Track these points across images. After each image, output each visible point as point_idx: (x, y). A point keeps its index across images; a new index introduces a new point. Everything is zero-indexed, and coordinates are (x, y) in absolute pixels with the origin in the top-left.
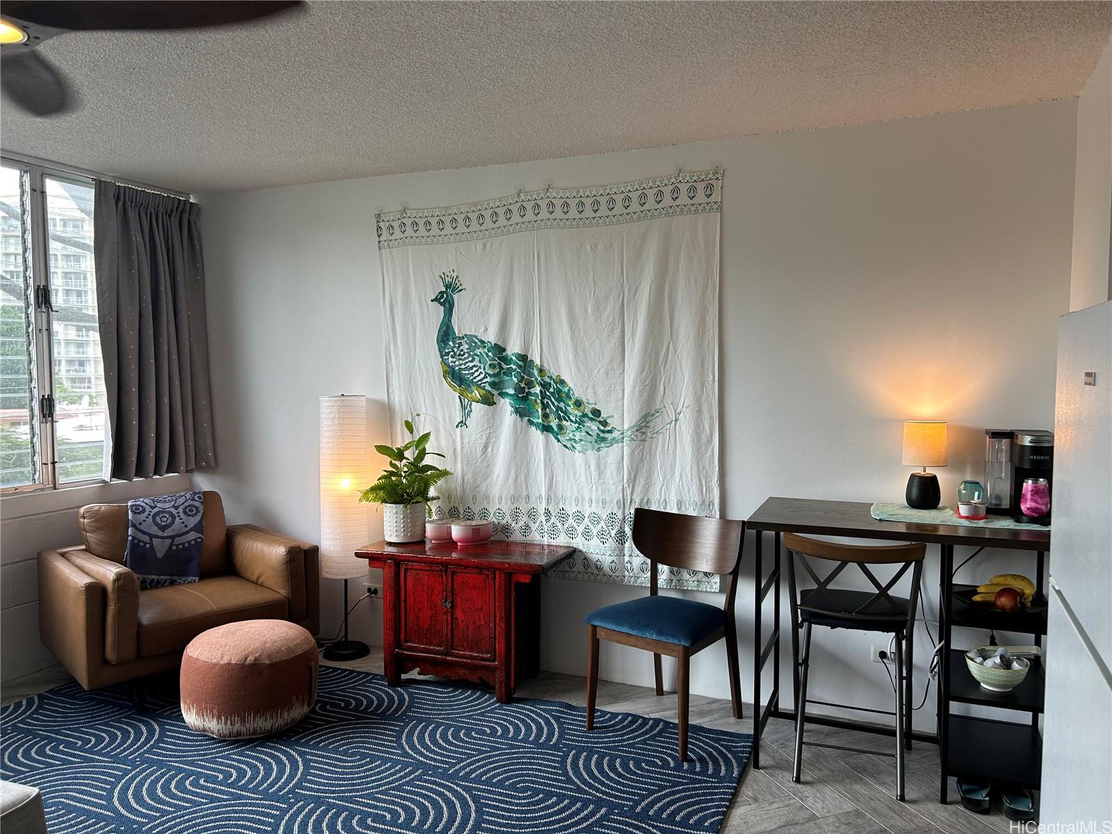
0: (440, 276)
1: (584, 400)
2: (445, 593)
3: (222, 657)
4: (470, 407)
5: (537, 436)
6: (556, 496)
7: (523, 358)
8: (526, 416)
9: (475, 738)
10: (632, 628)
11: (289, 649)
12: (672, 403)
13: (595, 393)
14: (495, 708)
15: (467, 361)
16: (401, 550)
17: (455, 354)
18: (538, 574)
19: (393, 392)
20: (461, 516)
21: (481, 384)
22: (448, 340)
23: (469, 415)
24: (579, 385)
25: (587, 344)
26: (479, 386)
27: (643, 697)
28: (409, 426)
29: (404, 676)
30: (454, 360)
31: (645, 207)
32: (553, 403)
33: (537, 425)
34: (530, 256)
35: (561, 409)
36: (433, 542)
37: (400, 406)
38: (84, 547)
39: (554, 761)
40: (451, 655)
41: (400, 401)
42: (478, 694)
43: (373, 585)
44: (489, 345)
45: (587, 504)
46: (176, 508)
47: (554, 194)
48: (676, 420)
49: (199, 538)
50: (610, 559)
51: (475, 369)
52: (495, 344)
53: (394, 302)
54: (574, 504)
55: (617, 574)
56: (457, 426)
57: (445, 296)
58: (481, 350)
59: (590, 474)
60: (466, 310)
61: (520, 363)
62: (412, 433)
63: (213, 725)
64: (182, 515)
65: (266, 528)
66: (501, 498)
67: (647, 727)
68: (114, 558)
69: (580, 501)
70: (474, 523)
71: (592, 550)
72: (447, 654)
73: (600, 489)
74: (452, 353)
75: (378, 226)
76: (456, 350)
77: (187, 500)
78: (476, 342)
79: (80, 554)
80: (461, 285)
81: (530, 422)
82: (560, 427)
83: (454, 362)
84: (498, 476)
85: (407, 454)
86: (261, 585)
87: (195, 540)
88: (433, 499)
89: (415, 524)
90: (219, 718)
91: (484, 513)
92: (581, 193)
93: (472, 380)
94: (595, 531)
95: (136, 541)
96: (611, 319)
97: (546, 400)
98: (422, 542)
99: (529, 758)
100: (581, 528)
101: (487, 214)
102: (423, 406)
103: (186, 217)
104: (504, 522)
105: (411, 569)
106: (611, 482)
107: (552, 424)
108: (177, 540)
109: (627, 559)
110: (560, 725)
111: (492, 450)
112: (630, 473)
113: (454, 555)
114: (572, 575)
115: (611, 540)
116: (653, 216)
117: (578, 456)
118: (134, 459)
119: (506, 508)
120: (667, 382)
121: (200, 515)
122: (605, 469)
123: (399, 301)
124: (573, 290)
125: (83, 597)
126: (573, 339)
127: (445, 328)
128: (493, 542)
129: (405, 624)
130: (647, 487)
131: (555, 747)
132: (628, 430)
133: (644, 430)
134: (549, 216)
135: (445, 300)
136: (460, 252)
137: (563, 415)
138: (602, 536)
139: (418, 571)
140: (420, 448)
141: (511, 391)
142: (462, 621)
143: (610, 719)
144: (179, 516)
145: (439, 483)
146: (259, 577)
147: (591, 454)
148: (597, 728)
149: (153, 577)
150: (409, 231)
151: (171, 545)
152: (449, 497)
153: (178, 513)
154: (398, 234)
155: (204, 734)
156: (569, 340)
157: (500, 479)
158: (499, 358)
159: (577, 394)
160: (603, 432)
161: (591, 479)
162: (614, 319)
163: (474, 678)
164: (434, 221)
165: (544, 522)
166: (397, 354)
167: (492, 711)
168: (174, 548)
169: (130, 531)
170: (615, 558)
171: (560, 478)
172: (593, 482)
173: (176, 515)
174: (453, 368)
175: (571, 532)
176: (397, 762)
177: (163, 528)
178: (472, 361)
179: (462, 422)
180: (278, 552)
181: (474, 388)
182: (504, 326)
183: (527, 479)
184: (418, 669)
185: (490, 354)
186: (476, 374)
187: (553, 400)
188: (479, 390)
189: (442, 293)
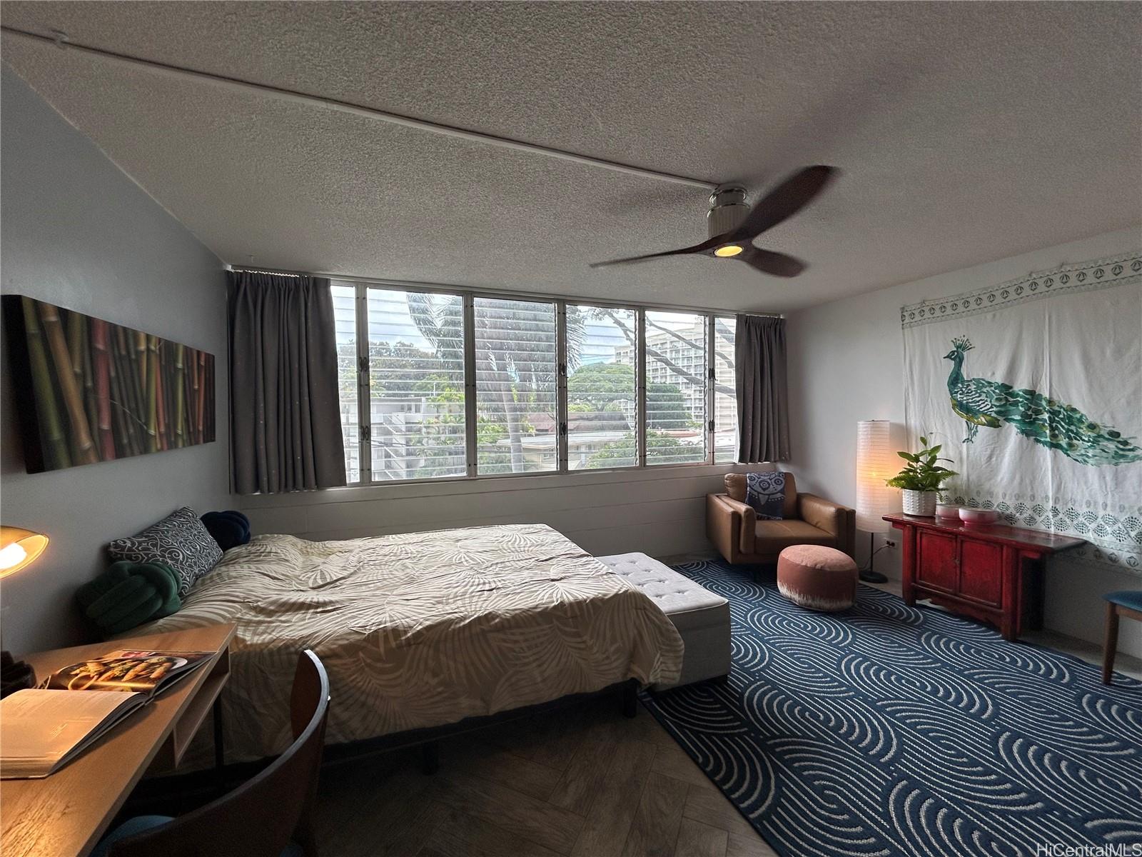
0: (952, 341)
1: (1100, 424)
2: (954, 553)
3: (802, 561)
4: (976, 429)
5: (1045, 451)
6: (1063, 498)
7: (1032, 395)
8: (1033, 436)
9: (984, 657)
11: (841, 566)
13: (1113, 418)
14: (1002, 642)
15: (974, 396)
16: (917, 520)
17: (963, 392)
18: (1047, 553)
19: (910, 419)
20: (967, 504)
21: (987, 413)
22: (958, 383)
23: (975, 434)
24: (1093, 412)
25: (1104, 379)
28: (924, 441)
29: (918, 602)
30: (963, 396)
32: (1063, 427)
33: (1045, 443)
34: (1040, 319)
35: (1072, 431)
36: (942, 518)
37: (916, 428)
38: (728, 494)
39: (1068, 696)
40: (959, 596)
41: (915, 424)
42: (983, 629)
43: (892, 540)
44: (996, 385)
45: (1101, 507)
46: (771, 480)
47: (1069, 268)
49: (783, 497)
50: (1128, 555)
52: (1002, 384)
53: (913, 361)
54: (1085, 506)
55: (1136, 568)
56: (964, 442)
57: (956, 354)
58: (988, 388)
59: (1106, 483)
60: (975, 362)
61: (1027, 396)
62: (926, 445)
63: (796, 597)
64: (773, 483)
65: (823, 497)
66: (1005, 495)
68: (743, 501)
69: (1093, 505)
70: (979, 510)
71: (1105, 545)
72: (956, 595)
73: (1117, 496)
74: (961, 392)
75: (902, 314)
76: (964, 390)
77: (775, 476)
79: (727, 497)
80: (970, 345)
81: (1037, 441)
82: (1071, 445)
83: (962, 398)
84: (1002, 479)
85: (921, 458)
86: (819, 528)
87: (780, 498)
88: (942, 490)
89: (928, 504)
90: (800, 594)
91: (989, 504)
92: (1100, 263)
93: (979, 409)
94: (1110, 530)
95: (751, 494)
97: (1055, 424)
98: (932, 518)
99: (1038, 685)
100: (1093, 526)
101: (998, 293)
102: (935, 428)
103: (778, 327)
104: (1008, 512)
105: (925, 533)
106: (1132, 491)
107: (1061, 442)
108: (771, 497)
110: (1071, 671)
111: (996, 460)
113: (961, 528)
114: (1082, 562)
115: (1130, 539)
118: (749, 453)
121: (783, 485)
122: (1125, 480)
123: (917, 359)
124: (1089, 338)
125: (730, 518)
126: (1087, 376)
127: (955, 375)
128: (997, 525)
129: (920, 568)
131: (1067, 686)
134: (1063, 286)
135: (957, 357)
136: (971, 323)
137: (1074, 435)
138: (1118, 534)
139: (932, 535)
140: (933, 455)
141: (1018, 417)
142: (970, 575)
143: (1130, 683)
145: (947, 479)
146: (817, 524)
148: (1115, 685)
149: (761, 514)
150: (927, 315)
151: (768, 499)
152: (956, 490)
154: (918, 317)
155: (790, 601)
156: (1082, 377)
157: (1005, 480)
158: (1006, 394)
159: (1091, 419)
160: (1123, 450)
161: (1106, 488)
163: (980, 617)
164: (948, 305)
165: (1051, 517)
166: (913, 394)
167: (998, 643)
168: (770, 500)
169: (748, 488)
170: (1134, 555)
171: (1070, 485)
172: (1109, 490)
174: (960, 402)
175: (1081, 528)
176: (919, 653)
177: (764, 490)
178: (979, 397)
179: (968, 439)
180: (831, 510)
181: (980, 415)
182: (1012, 370)
183: (1032, 483)
184: (930, 600)
185: (997, 391)
186: (983, 406)
187: (1063, 424)
188: (986, 417)
189: (953, 352)
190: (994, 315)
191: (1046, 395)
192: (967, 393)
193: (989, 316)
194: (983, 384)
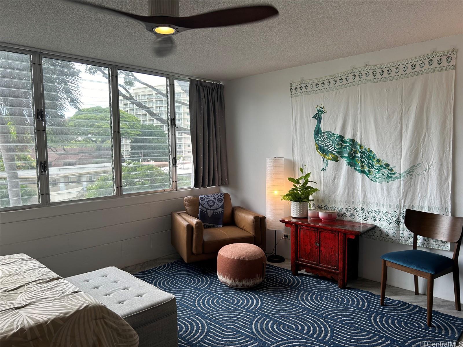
0: (316, 107)
1: (381, 159)
2: (316, 240)
3: (232, 256)
4: (328, 162)
5: (358, 175)
6: (367, 202)
7: (353, 141)
8: (353, 166)
9: (329, 301)
10: (404, 263)
11: (255, 256)
12: (427, 161)
13: (387, 156)
14: (338, 290)
15: (326, 142)
16: (298, 220)
17: (321, 140)
18: (358, 235)
19: (295, 156)
20: (323, 208)
21: (332, 152)
22: (319, 134)
23: (327, 166)
24: (379, 152)
25: (383, 134)
26: (332, 153)
27: (408, 295)
28: (302, 170)
29: (299, 272)
30: (321, 142)
31: (415, 70)
32: (366, 161)
33: (358, 170)
34: (357, 97)
35: (370, 163)
36: (311, 218)
37: (298, 162)
38: (185, 212)
39: (365, 316)
40: (319, 266)
41: (298, 160)
42: (330, 283)
43: (286, 234)
44: (337, 135)
45: (382, 206)
46: (215, 199)
47: (369, 68)
48: (429, 169)
49: (223, 211)
50: (393, 232)
51: (330, 146)
52: (340, 135)
53: (296, 119)
54: (375, 206)
55: (396, 238)
56: (322, 170)
57: (318, 115)
58: (333, 138)
59: (384, 192)
60: (327, 121)
61: (351, 143)
62: (303, 173)
63: (228, 281)
64: (217, 201)
65: (246, 208)
66: (341, 202)
67: (411, 308)
68: (195, 216)
69: (378, 205)
70: (329, 212)
71: (383, 227)
72: (317, 265)
73: (388, 200)
74: (320, 139)
75: (291, 88)
76: (322, 138)
77: (218, 197)
78: (330, 134)
79: (184, 214)
80: (325, 110)
81: (355, 169)
82: (369, 171)
83: (321, 143)
84: (340, 192)
85: (300, 181)
86: (244, 230)
87: (221, 211)
88: (311, 200)
89: (304, 210)
90: (230, 279)
91: (333, 208)
92: (382, 67)
93: (329, 150)
94: (385, 218)
95: (202, 211)
96: (396, 122)
97: (363, 159)
98: (306, 218)
99: (354, 313)
100: (378, 217)
101: (338, 79)
102: (307, 161)
103: (219, 90)
104: (342, 212)
105: (302, 228)
106: (394, 197)
107: (365, 170)
108: (215, 211)
109: (401, 232)
110: (368, 301)
111: (337, 181)
112: (403, 193)
113: (320, 224)
114: (374, 237)
115: (393, 223)
116: (419, 74)
117: (378, 185)
118: (201, 181)
119: (343, 206)
120: (424, 151)
121: (223, 202)
122: (391, 191)
123: (298, 118)
124: (377, 110)
125: (186, 229)
126: (376, 132)
127: (317, 129)
128: (337, 220)
129: (300, 251)
130: (413, 199)
131: (366, 310)
132: (403, 173)
133: (411, 173)
134: (366, 78)
135: (318, 118)
136: (325, 97)
137: (371, 166)
138: (388, 220)
139: (305, 230)
140: (306, 179)
141: (347, 155)
142: (324, 252)
143: (392, 302)
144: (216, 202)
145: (314, 194)
146: (243, 227)
147: (384, 184)
148: (385, 305)
149: (207, 224)
150: (304, 89)
151: (213, 212)
152: (318, 200)
153: (216, 201)
154: (299, 91)
155: (225, 284)
156: (374, 132)
157: (341, 193)
158: (341, 141)
159: (378, 156)
160: (390, 174)
161: (384, 195)
162: (397, 122)
163: (329, 276)
164: (314, 84)
165: (361, 213)
166: (297, 140)
167: (336, 291)
168: (214, 214)
169: (200, 206)
170: (395, 231)
171: (369, 194)
172: (385, 196)
173: (215, 202)
174: (320, 146)
175: (374, 218)
176: (296, 306)
177: (211, 206)
178: (329, 143)
179: (324, 168)
180: (250, 218)
181: (329, 154)
182: (344, 127)
183: (353, 193)
184: (305, 270)
185: (337, 139)
186: (330, 148)
187: (366, 159)
188: (332, 155)
189: (316, 114)
190: (336, 93)
191: (359, 142)
192: (323, 140)
193: (334, 93)
194: (331, 135)
